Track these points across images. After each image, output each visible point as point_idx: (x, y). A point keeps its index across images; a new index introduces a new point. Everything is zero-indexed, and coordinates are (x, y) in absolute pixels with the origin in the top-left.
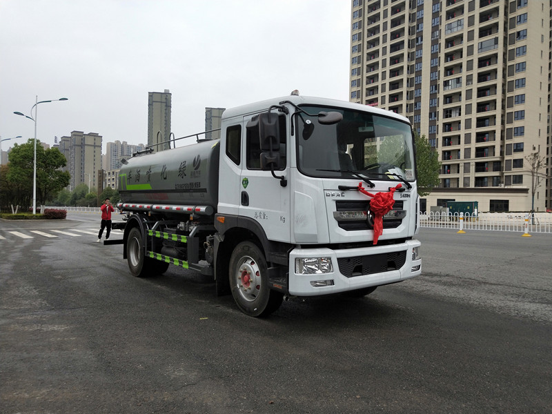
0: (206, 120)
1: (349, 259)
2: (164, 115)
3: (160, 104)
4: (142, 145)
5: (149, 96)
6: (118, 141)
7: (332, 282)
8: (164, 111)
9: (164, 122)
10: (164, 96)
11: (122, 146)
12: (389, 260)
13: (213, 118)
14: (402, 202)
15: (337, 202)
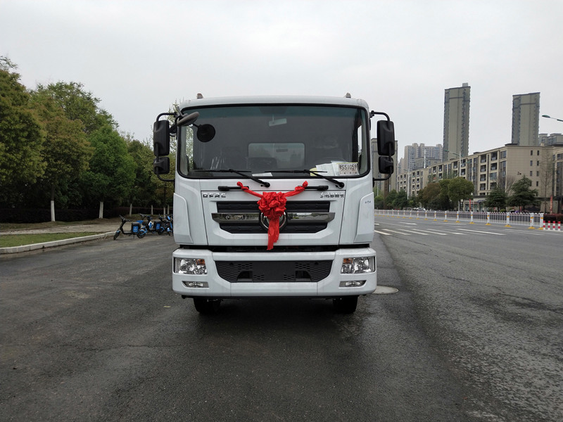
0: (513, 109)
1: (231, 263)
2: (461, 111)
3: (458, 101)
4: (439, 145)
5: (446, 93)
6: (415, 144)
7: (206, 285)
8: (461, 107)
9: (461, 118)
10: (462, 90)
11: (419, 148)
12: (297, 270)
13: (522, 107)
14: (328, 203)
15: (218, 203)
